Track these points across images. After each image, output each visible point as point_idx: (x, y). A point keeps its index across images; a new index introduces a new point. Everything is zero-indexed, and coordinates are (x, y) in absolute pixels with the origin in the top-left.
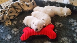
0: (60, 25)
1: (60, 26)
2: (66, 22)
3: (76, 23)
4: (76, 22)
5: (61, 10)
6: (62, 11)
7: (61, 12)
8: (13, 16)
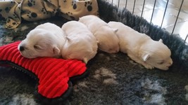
0: (108, 77)
1: (106, 81)
2: (132, 80)
3: (160, 96)
4: (164, 96)
5: (142, 42)
6: (142, 48)
7: (136, 48)
8: (30, 15)
